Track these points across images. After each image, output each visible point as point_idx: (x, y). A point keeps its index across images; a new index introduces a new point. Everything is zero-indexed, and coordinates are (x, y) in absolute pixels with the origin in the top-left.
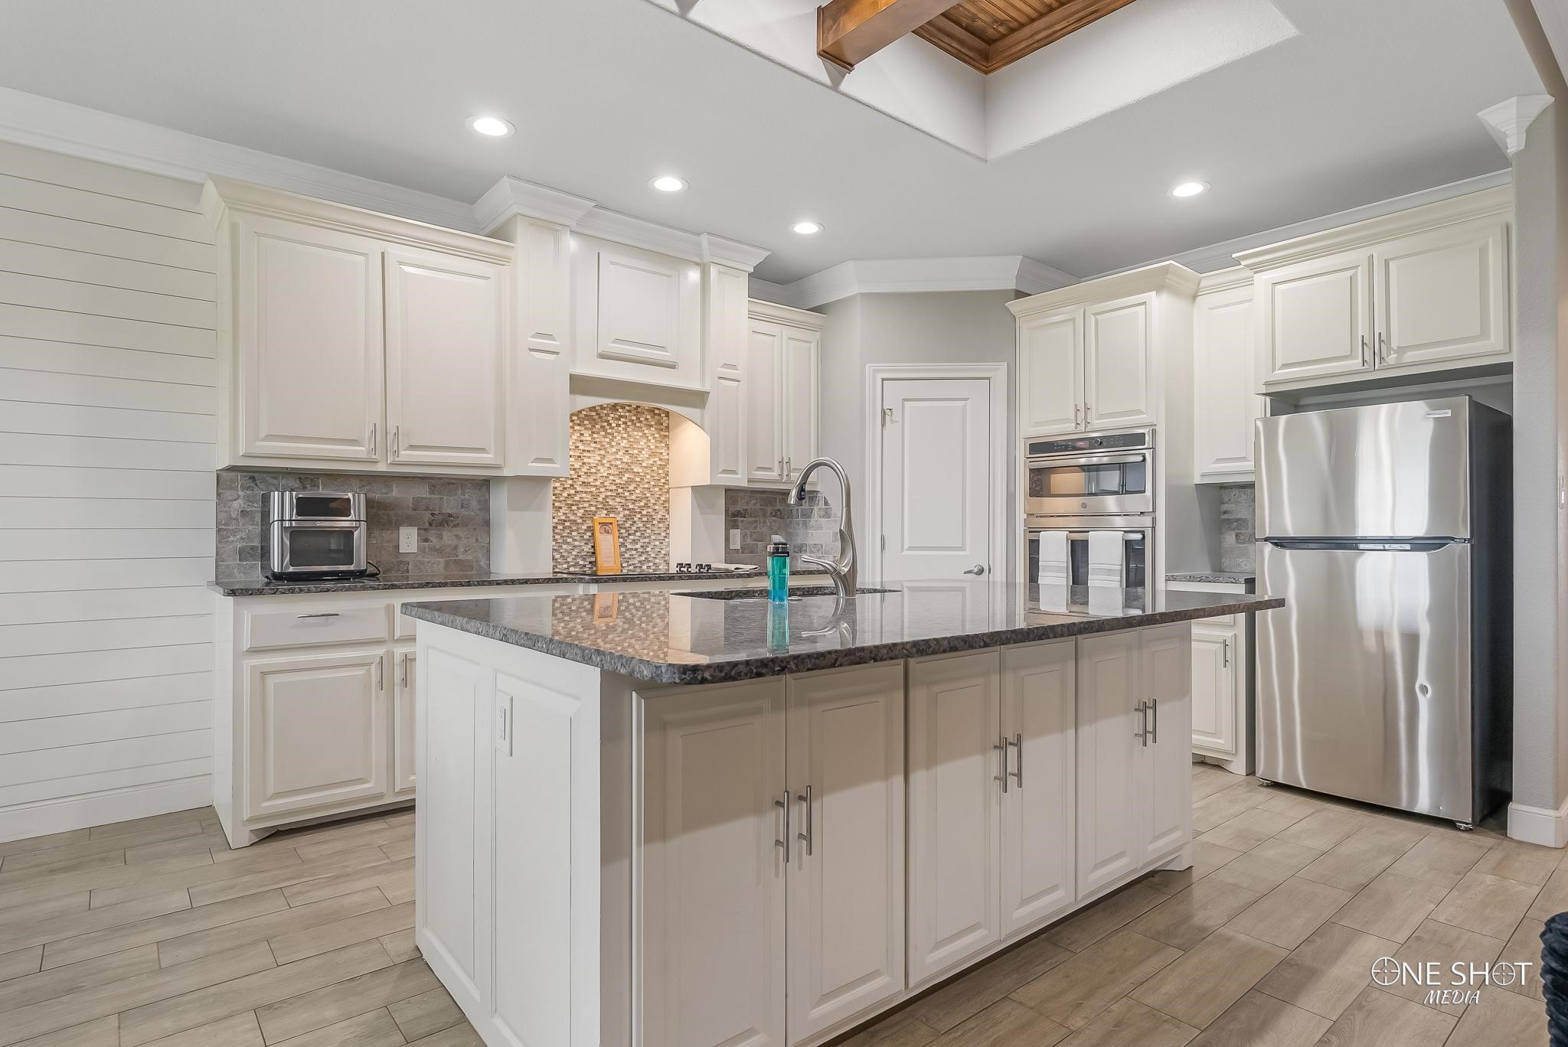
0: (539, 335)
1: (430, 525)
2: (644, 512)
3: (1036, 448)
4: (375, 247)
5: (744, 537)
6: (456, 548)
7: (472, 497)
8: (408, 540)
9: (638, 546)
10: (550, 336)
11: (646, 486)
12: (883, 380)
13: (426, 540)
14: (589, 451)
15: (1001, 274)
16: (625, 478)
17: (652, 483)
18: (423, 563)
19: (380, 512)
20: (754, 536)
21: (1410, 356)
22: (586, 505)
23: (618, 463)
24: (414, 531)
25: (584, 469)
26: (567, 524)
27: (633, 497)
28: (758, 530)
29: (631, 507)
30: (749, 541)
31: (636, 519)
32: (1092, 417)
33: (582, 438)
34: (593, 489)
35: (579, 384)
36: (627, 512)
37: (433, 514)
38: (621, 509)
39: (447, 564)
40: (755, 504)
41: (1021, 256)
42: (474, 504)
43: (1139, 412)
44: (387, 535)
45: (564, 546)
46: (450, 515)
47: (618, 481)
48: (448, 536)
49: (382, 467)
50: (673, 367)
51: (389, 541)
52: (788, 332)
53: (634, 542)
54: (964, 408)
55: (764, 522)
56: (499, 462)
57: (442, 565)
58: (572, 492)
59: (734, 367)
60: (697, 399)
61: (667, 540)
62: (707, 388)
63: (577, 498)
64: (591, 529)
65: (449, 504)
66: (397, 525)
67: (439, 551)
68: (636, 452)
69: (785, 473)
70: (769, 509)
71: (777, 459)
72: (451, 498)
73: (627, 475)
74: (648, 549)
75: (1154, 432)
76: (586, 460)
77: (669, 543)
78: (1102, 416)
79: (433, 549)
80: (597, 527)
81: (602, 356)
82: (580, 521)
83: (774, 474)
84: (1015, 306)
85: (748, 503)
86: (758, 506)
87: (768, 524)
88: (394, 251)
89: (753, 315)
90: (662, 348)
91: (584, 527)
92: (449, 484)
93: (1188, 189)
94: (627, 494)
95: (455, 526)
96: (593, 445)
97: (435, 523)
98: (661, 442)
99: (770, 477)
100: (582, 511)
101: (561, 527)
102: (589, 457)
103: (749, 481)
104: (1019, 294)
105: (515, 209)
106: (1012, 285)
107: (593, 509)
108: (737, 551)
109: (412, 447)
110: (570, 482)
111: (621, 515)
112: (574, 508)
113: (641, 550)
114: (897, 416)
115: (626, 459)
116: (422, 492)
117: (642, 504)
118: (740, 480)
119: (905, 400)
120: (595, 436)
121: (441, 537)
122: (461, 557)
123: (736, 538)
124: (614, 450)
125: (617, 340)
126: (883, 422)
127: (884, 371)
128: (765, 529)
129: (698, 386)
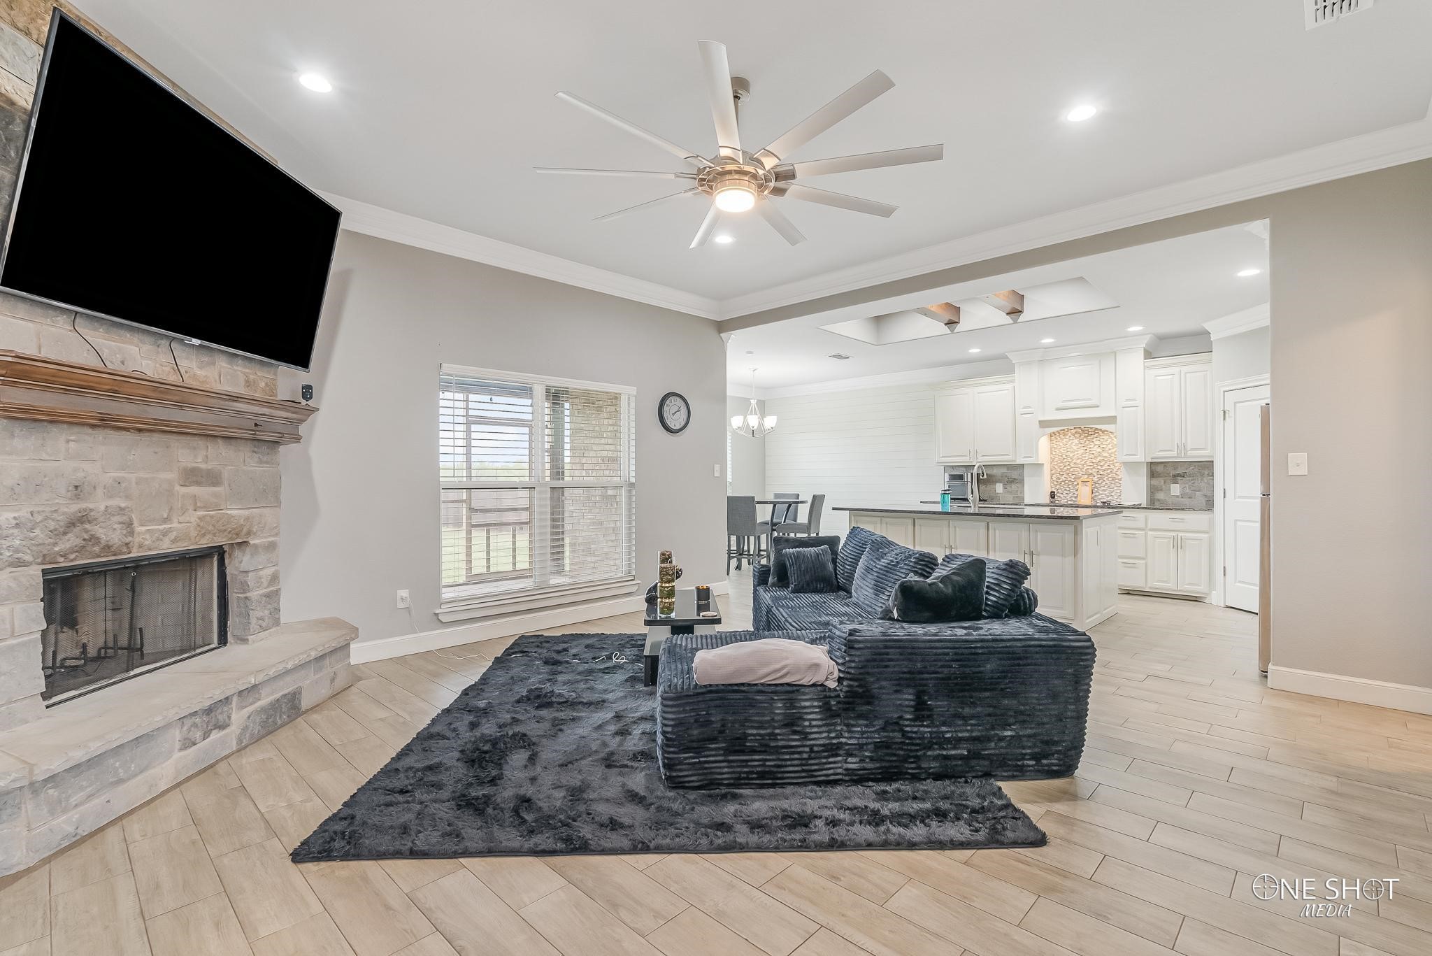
0: (1024, 408)
1: (1006, 482)
2: (1110, 476)
5: (1183, 488)
6: (1017, 491)
7: (1019, 473)
8: (999, 488)
10: (1029, 407)
12: (1224, 392)
13: (1005, 488)
16: (1098, 459)
18: (1004, 497)
20: (1193, 488)
22: (1076, 473)
23: (1094, 452)
24: (1001, 485)
25: (1075, 457)
26: (1066, 482)
27: (1103, 468)
28: (1196, 484)
29: (1101, 473)
30: (1187, 491)
31: (1105, 479)
33: (1074, 443)
34: (1080, 466)
35: (1044, 424)
36: (1100, 476)
37: (1007, 478)
38: (1095, 474)
39: (1013, 497)
40: (1193, 469)
44: (991, 486)
45: (1065, 492)
46: (1015, 479)
47: (1094, 461)
50: (1098, 407)
51: (992, 489)
52: (1184, 369)
53: (1104, 490)
56: (1015, 458)
58: (1069, 467)
59: (1134, 400)
60: (1112, 420)
62: (1115, 415)
63: (1072, 470)
64: (1078, 484)
65: (1014, 475)
66: (996, 483)
67: (1009, 492)
68: (1104, 446)
69: (1182, 452)
71: (1174, 444)
72: (1015, 472)
74: (1112, 494)
76: (1076, 453)
80: (1082, 484)
81: (1057, 409)
82: (1073, 480)
83: (1175, 453)
86: (1196, 470)
87: (1206, 481)
89: (1146, 367)
90: (1090, 399)
91: (1075, 483)
94: (1099, 467)
95: (1013, 482)
96: (1080, 445)
97: (1007, 480)
99: (1169, 454)
100: (1074, 476)
101: (1063, 483)
102: (1077, 451)
103: (1150, 459)
107: (1080, 475)
108: (1177, 496)
109: (983, 456)
111: (1096, 477)
113: (1108, 494)
114: (1232, 414)
115: (1099, 450)
116: (1004, 470)
117: (1108, 471)
118: (1142, 458)
119: (1235, 403)
121: (1011, 487)
122: (1019, 495)
123: (1176, 489)
124: (1091, 446)
125: (1064, 401)
126: (1224, 419)
127: (1224, 386)
128: (1202, 485)
129: (1112, 414)
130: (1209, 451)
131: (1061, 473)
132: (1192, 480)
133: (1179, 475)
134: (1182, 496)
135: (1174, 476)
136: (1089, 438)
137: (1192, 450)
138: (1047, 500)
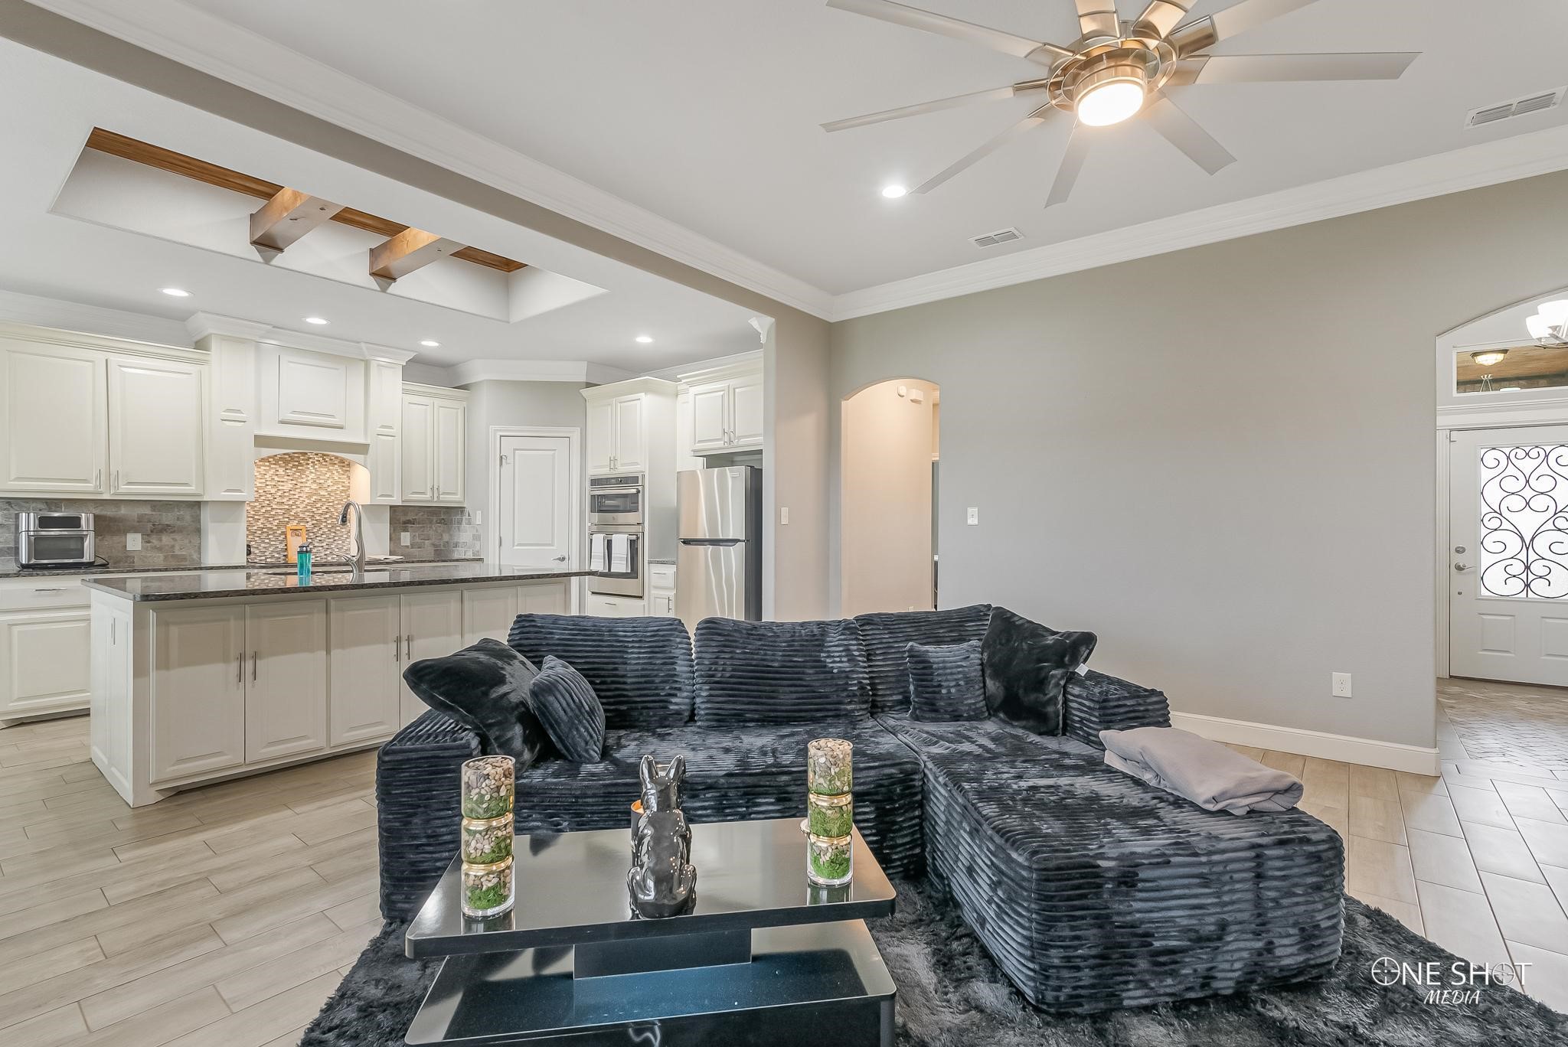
0: (227, 411)
1: (152, 532)
2: (329, 522)
3: (595, 482)
4: (100, 357)
5: (413, 537)
6: (173, 546)
7: (187, 515)
8: (134, 542)
9: (324, 544)
10: (239, 411)
11: (331, 504)
12: (501, 436)
13: (149, 542)
14: (282, 482)
15: (577, 373)
16: (313, 499)
17: (337, 502)
18: (146, 557)
19: (111, 524)
20: (423, 537)
21: (743, 441)
22: (280, 517)
23: (307, 489)
24: (139, 536)
25: (279, 493)
26: (265, 530)
27: (320, 512)
28: (426, 532)
29: (318, 518)
30: (417, 540)
31: (322, 526)
32: (618, 465)
33: (278, 473)
34: (287, 507)
35: (261, 441)
36: (315, 522)
37: (154, 525)
38: (309, 520)
39: (166, 557)
41: (586, 363)
42: (188, 518)
43: (637, 464)
44: (116, 539)
45: (263, 545)
46: (168, 525)
47: (307, 501)
48: (166, 539)
49: (106, 496)
50: (342, 428)
51: (118, 543)
52: (437, 402)
53: (321, 541)
54: (553, 455)
55: (431, 527)
56: (200, 492)
57: (162, 558)
58: (269, 509)
59: (389, 427)
60: (362, 449)
61: (348, 540)
62: (368, 442)
63: (273, 513)
64: (284, 533)
65: (168, 518)
66: (125, 532)
67: (160, 549)
68: (322, 481)
69: (435, 496)
70: (435, 519)
71: (429, 486)
72: (169, 514)
73: (315, 497)
74: (332, 546)
75: (643, 476)
76: (280, 488)
77: (350, 542)
78: (622, 465)
79: (155, 548)
80: (289, 533)
81: (282, 422)
82: (275, 528)
83: (428, 496)
84: (586, 392)
85: (416, 515)
86: (426, 516)
88: (115, 359)
89: (405, 391)
90: (330, 415)
92: (167, 504)
93: (644, 340)
94: (314, 510)
95: (172, 532)
96: (286, 477)
97: (154, 530)
98: (343, 475)
99: (422, 496)
100: (277, 521)
101: (260, 532)
102: (283, 486)
103: (403, 501)
104: (589, 385)
105: (210, 331)
106: (583, 379)
107: (287, 520)
108: (407, 547)
109: (129, 483)
110: (268, 502)
111: (310, 524)
112: (270, 519)
113: (327, 547)
114: (510, 460)
116: (146, 511)
117: (327, 516)
118: (396, 500)
119: (515, 450)
120: (288, 471)
121: (161, 540)
122: (177, 552)
123: (406, 538)
124: (304, 480)
125: (294, 412)
126: (501, 464)
127: (500, 430)
128: (431, 532)
129: (361, 440)
130: (459, 496)
131: (256, 517)
132: (421, 527)
133: (409, 522)
134: (412, 545)
135: (405, 523)
136: (299, 468)
137: (444, 493)
138: (242, 560)
